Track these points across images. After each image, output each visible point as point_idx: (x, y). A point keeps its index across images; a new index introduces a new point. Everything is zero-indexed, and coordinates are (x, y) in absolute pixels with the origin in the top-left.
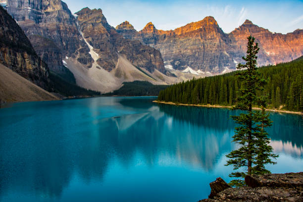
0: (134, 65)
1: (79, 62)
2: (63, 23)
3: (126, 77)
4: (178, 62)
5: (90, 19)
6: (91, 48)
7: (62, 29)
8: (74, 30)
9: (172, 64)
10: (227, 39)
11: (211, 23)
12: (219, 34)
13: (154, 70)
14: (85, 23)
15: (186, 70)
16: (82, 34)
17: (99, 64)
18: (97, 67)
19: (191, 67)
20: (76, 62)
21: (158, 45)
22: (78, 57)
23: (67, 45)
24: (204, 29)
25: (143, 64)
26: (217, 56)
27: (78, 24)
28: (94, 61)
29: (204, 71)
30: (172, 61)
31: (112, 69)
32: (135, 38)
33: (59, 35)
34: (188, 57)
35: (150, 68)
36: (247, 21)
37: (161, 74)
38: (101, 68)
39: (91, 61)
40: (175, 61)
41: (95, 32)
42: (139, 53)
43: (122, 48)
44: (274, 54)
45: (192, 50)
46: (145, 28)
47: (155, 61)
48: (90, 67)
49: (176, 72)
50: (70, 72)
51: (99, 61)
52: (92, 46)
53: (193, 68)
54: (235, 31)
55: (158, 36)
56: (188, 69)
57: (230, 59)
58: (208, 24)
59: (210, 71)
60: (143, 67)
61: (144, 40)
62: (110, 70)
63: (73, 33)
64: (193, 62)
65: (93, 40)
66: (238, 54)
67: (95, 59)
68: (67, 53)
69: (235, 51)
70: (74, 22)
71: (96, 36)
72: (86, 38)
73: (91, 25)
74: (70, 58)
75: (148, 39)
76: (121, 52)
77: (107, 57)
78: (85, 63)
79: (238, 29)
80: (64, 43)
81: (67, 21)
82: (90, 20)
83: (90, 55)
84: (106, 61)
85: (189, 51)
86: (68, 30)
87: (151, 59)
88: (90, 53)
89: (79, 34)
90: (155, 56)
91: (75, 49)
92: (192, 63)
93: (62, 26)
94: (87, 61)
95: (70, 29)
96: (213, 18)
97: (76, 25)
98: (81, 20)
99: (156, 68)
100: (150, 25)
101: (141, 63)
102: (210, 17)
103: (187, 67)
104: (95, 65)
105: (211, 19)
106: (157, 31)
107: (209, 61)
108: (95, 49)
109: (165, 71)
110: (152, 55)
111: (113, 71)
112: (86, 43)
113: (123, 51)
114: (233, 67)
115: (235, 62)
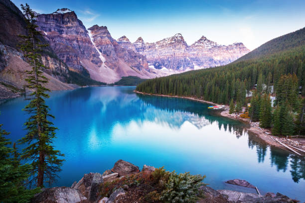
0: (129, 66)
1: (92, 63)
2: (80, 35)
3: (124, 73)
5: (99, 33)
6: (100, 53)
7: (79, 39)
8: (89, 41)
9: (154, 65)
10: (189, 49)
12: (184, 46)
13: (142, 69)
14: (96, 36)
16: (94, 44)
17: (106, 64)
18: (105, 67)
19: (166, 67)
20: (90, 63)
21: (145, 52)
22: (91, 59)
23: (83, 51)
24: (175, 42)
25: (134, 65)
26: (182, 60)
27: (90, 36)
28: (102, 62)
30: (153, 63)
32: (130, 47)
33: (77, 44)
34: (164, 61)
35: (139, 67)
36: (203, 37)
37: (147, 71)
38: (108, 67)
39: (100, 62)
40: (156, 63)
41: (102, 43)
42: (133, 58)
45: (166, 56)
46: (137, 41)
47: (143, 63)
48: (100, 66)
49: (156, 70)
50: (86, 69)
51: (106, 62)
54: (194, 44)
55: (145, 47)
56: (164, 68)
57: (191, 62)
58: (177, 39)
59: (177, 70)
60: (135, 67)
61: (136, 49)
62: (113, 69)
63: (87, 43)
65: (102, 48)
66: (196, 59)
67: (104, 61)
69: (194, 57)
71: (104, 45)
72: (97, 46)
73: (100, 38)
74: (86, 60)
75: (139, 49)
76: (120, 57)
79: (197, 42)
80: (81, 50)
81: (83, 34)
83: (100, 59)
84: (111, 63)
85: (164, 57)
86: (84, 41)
87: (140, 62)
88: (100, 57)
89: (91, 44)
90: (143, 60)
91: (89, 54)
92: (166, 65)
93: (79, 37)
94: (98, 63)
96: (181, 34)
98: (93, 34)
99: (144, 68)
100: (140, 39)
104: (103, 65)
106: (145, 43)
107: (177, 63)
108: (103, 55)
110: (141, 60)
111: (115, 69)
112: (97, 50)
114: (193, 67)
115: (194, 64)
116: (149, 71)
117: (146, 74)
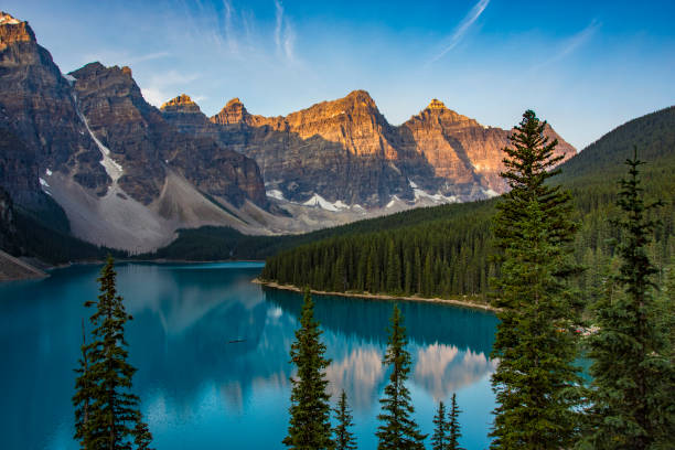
0: (200, 191)
1: (77, 184)
2: (42, 94)
3: (182, 218)
4: (294, 183)
5: (104, 87)
6: (106, 151)
7: (37, 107)
8: (68, 112)
9: (282, 188)
10: (394, 138)
11: (364, 104)
12: (380, 127)
13: (243, 202)
14: (92, 96)
15: (312, 201)
16: (86, 121)
17: (123, 188)
18: (119, 195)
19: (321, 195)
20: (71, 182)
21: (252, 147)
22: (75, 171)
23: (50, 143)
24: (349, 116)
25: (219, 188)
26: (376, 173)
27: (75, 97)
28: (111, 180)
29: (348, 203)
30: (280, 181)
31: (151, 200)
32: (203, 130)
33: (31, 121)
34: (317, 174)
35: (236, 197)
36: (435, 103)
37: (260, 210)
38: (128, 197)
39: (104, 182)
40: (287, 182)
41: (114, 118)
42: (212, 165)
43: (174, 154)
44: (488, 168)
45: (323, 159)
46: (225, 110)
47: (247, 183)
48: (103, 193)
49: (290, 206)
50: (57, 205)
51: (124, 181)
52: (109, 148)
53: (327, 198)
54: (411, 122)
55: (251, 129)
56: (316, 199)
57: (403, 179)
58: (356, 106)
59: (361, 204)
60: (220, 195)
61: (223, 136)
62: (147, 202)
63: (64, 118)
64: (325, 183)
65: (110, 134)
66: (417, 170)
67: (115, 177)
68: (49, 163)
69: (412, 162)
70: (68, 92)
71: (118, 126)
72: (95, 129)
73: (106, 102)
74: (58, 172)
75: (231, 135)
76: (171, 163)
77: (142, 173)
78: (92, 186)
79: (417, 118)
80: (44, 141)
81: (52, 92)
82: (103, 91)
83: (103, 169)
84: (139, 183)
85: (317, 161)
86: (53, 111)
87: (237, 179)
88: (102, 163)
89: (77, 120)
90: (245, 173)
91: (69, 153)
92: (323, 187)
93: (37, 100)
94: (96, 182)
95: (57, 109)
96: (367, 93)
97: (72, 99)
98: (83, 89)
99: (249, 198)
100: (235, 106)
101: (217, 187)
102: (361, 92)
103: (313, 195)
104: (113, 189)
105: (363, 96)
106: (250, 117)
107: (358, 183)
108: (116, 155)
109: (268, 205)
110: (239, 170)
111: (156, 204)
112: (94, 141)
113: (176, 160)
114: (408, 196)
115: (413, 185)
116: (267, 208)
117: (257, 218)
